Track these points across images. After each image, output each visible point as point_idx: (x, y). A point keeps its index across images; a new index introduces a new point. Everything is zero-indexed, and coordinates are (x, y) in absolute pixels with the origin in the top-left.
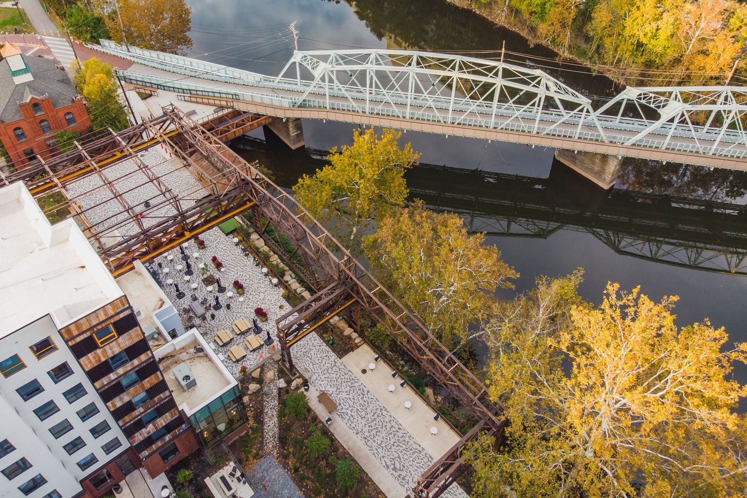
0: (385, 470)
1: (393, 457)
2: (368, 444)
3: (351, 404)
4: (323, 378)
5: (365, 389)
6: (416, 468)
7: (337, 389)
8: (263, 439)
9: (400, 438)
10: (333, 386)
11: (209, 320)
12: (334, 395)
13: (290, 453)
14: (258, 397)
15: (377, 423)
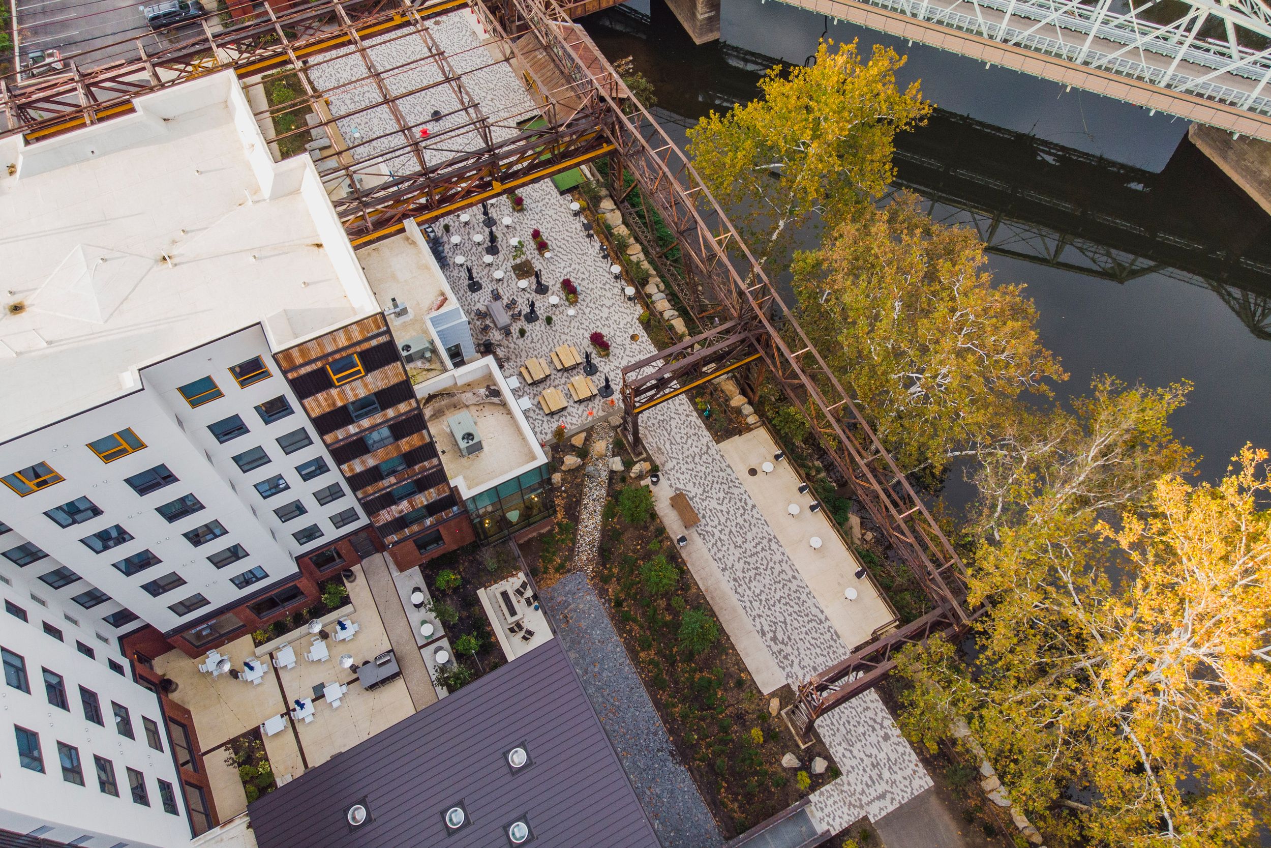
0: (758, 637)
1: (774, 620)
2: (739, 590)
3: (723, 520)
4: (683, 469)
5: (748, 501)
6: (809, 646)
7: (704, 491)
8: (574, 544)
9: (791, 593)
10: (697, 485)
11: (515, 336)
12: (697, 499)
13: (612, 575)
14: (576, 477)
15: (760, 561)
